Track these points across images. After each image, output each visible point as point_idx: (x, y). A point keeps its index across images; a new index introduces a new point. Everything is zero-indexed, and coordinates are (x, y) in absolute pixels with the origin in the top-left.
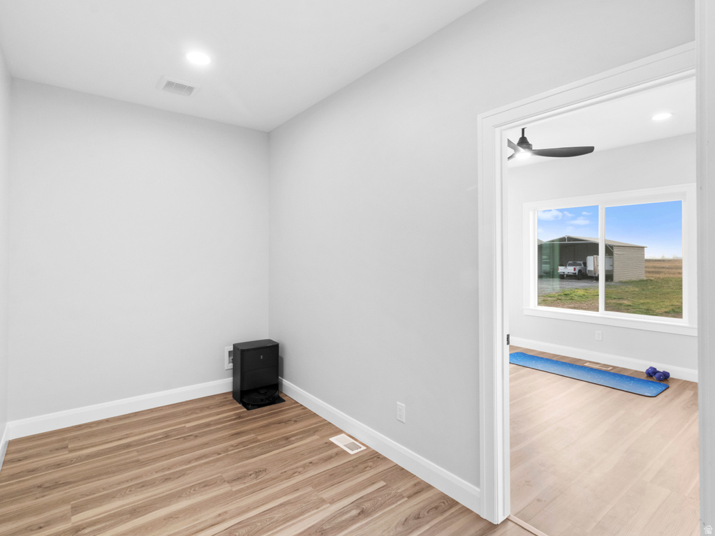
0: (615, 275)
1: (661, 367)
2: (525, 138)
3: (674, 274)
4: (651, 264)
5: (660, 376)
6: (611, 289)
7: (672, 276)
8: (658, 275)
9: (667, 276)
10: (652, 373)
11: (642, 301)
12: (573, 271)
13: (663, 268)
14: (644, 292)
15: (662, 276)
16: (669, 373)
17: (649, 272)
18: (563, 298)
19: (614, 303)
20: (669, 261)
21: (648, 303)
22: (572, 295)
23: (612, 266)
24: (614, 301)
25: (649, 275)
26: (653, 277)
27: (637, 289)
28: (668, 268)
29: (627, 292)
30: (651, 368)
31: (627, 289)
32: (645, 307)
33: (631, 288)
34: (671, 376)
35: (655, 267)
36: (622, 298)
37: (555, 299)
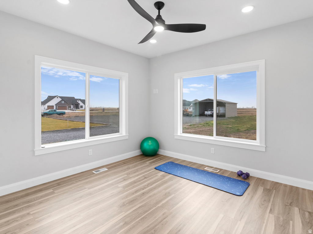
0: (226, 115)
1: (245, 170)
2: (161, 16)
3: (247, 114)
4: (239, 110)
5: (245, 176)
6: (224, 121)
7: (246, 115)
8: (241, 115)
9: (245, 115)
10: (240, 174)
11: (236, 126)
12: (210, 113)
13: (243, 112)
14: (237, 122)
15: (243, 115)
16: (249, 174)
17: (238, 113)
18: (206, 125)
19: (225, 127)
20: (245, 109)
21: (238, 126)
22: (209, 124)
23: (225, 111)
24: (225, 126)
25: (238, 114)
26: (240, 115)
27: (234, 120)
28: (245, 112)
29: (230, 122)
30: (240, 171)
31: (230, 121)
32: (237, 128)
33: (232, 120)
34: (250, 175)
35: (240, 111)
36: (229, 125)
37: (202, 125)
